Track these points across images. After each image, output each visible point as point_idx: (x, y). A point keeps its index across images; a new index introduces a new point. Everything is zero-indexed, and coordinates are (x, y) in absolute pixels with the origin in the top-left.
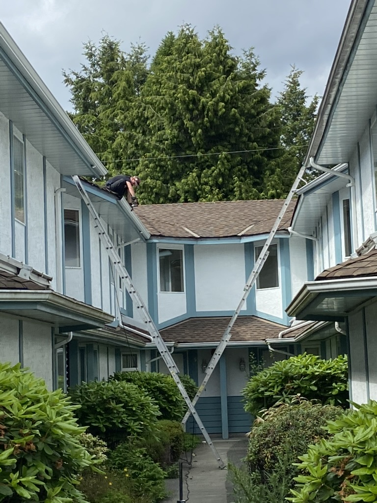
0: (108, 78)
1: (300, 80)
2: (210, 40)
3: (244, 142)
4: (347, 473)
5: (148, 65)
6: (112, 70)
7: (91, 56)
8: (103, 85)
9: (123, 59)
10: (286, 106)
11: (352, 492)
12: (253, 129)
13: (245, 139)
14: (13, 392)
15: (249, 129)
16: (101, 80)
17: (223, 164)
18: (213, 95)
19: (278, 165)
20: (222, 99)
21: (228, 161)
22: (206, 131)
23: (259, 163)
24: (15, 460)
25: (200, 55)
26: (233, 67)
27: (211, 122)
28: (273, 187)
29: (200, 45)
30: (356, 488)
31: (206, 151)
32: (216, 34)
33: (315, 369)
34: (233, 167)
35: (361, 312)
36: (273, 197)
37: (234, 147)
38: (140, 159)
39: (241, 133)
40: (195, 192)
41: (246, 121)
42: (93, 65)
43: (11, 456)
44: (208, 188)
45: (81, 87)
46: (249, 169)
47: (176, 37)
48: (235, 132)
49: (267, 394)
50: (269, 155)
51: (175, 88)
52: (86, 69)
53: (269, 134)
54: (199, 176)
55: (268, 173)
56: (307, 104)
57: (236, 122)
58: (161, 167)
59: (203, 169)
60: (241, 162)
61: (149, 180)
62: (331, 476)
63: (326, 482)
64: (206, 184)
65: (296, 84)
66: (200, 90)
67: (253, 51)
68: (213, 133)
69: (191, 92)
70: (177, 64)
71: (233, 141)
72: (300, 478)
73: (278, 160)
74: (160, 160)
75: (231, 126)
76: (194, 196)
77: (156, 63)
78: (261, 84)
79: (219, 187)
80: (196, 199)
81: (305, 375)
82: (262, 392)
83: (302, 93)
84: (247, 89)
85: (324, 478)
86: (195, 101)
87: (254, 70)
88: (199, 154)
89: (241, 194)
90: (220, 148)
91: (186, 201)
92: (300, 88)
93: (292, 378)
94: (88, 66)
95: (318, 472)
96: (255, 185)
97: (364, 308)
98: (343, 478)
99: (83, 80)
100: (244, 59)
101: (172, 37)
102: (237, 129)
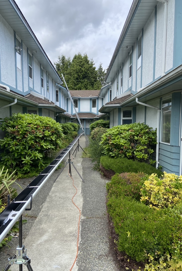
0: (63, 64)
1: (102, 65)
2: (84, 56)
3: (90, 78)
4: (110, 138)
5: (71, 61)
6: (64, 62)
7: (59, 59)
8: (62, 65)
9: (66, 60)
10: (99, 71)
11: (111, 141)
12: (92, 75)
13: (90, 77)
14: (51, 122)
15: (91, 76)
16: (61, 64)
17: (86, 82)
18: (84, 68)
19: (97, 83)
20: (86, 69)
21: (87, 82)
22: (83, 75)
23: (93, 83)
24: (51, 134)
25: (82, 59)
26: (88, 62)
27: (84, 74)
28: (96, 88)
29: (82, 57)
30: (112, 141)
31: (83, 80)
32: (85, 55)
33: (103, 122)
34: (88, 83)
35: (113, 111)
36: (95, 90)
37: (88, 79)
38: (70, 81)
39: (90, 76)
40: (80, 88)
41: (91, 74)
42: (60, 61)
43: (51, 133)
44: (83, 87)
45: (57, 66)
46: (91, 84)
47: (77, 55)
48: (88, 76)
49: (94, 127)
50: (95, 81)
51: (77, 66)
52: (58, 62)
53: (95, 76)
54: (81, 85)
55: (95, 85)
56: (103, 71)
57: (89, 74)
58: (74, 83)
59: (82, 83)
60: (90, 82)
61: (71, 85)
62: (107, 139)
63: (106, 140)
64: (82, 86)
65: (101, 66)
66: (82, 67)
67: (93, 59)
68: (84, 76)
69: (80, 67)
70: (78, 61)
71: (88, 78)
72: (102, 139)
73: (97, 82)
74: (74, 81)
75: (88, 75)
76: (80, 89)
77: (73, 61)
78: (94, 66)
79: (85, 87)
80: (81, 89)
81: (101, 123)
82: (93, 126)
83: (102, 68)
84: (91, 67)
85: (106, 139)
86: (81, 69)
87: (93, 63)
88: (81, 80)
89: (89, 89)
90: (85, 79)
91: (78, 90)
92: (102, 67)
93: (99, 124)
94: (59, 61)
95: (105, 138)
96: (92, 87)
97: (114, 111)
98: (109, 139)
99: (58, 64)
100: (91, 61)
101: (76, 55)
102: (89, 75)
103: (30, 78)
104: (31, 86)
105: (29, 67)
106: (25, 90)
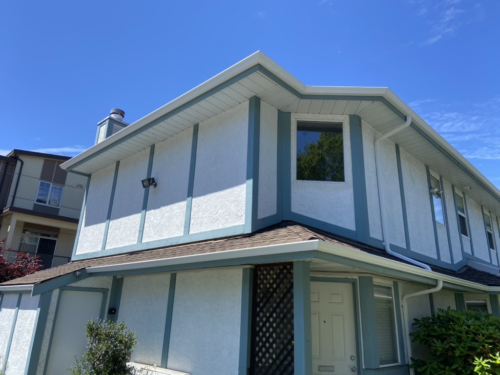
103: (462, 235)
104: (468, 250)
105: (460, 216)
106: (456, 261)
